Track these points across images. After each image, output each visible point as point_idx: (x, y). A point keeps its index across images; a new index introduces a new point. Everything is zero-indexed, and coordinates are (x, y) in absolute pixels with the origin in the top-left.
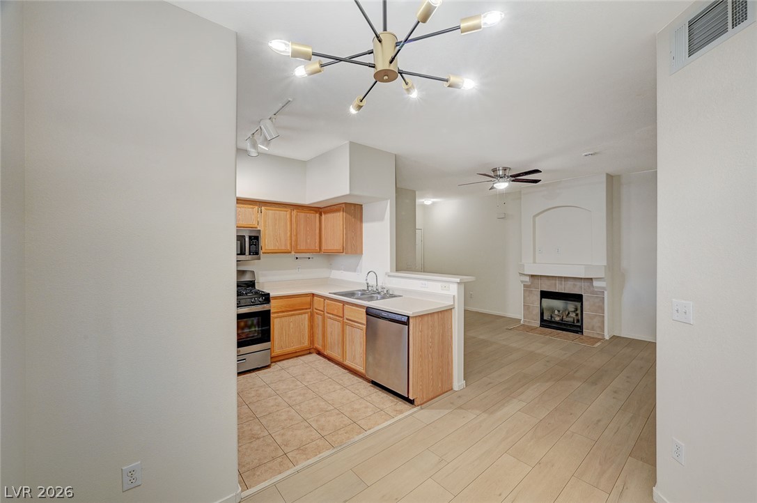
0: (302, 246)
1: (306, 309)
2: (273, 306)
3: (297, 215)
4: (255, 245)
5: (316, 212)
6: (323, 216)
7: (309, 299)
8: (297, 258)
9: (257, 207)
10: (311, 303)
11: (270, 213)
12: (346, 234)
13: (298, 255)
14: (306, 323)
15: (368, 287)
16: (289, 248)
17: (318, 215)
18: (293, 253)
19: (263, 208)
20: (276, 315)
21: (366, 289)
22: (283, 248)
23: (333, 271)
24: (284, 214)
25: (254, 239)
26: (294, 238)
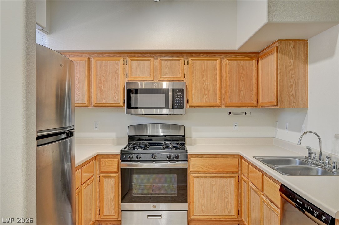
0: (234, 99)
1: (233, 172)
2: (194, 165)
3: (228, 64)
4: (180, 98)
5: (252, 58)
6: (260, 62)
7: (235, 161)
8: (230, 113)
9: (183, 59)
10: (239, 167)
11: (197, 63)
12: (280, 81)
13: (231, 110)
14: (232, 188)
15: (310, 154)
16: (218, 101)
17: (254, 62)
18: (223, 107)
19: (189, 59)
20: (196, 175)
21: (307, 156)
22: (212, 101)
23: (279, 130)
24: (213, 64)
25: (178, 92)
26: (224, 91)
